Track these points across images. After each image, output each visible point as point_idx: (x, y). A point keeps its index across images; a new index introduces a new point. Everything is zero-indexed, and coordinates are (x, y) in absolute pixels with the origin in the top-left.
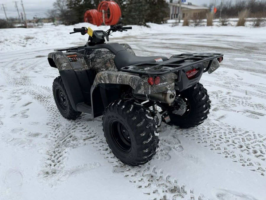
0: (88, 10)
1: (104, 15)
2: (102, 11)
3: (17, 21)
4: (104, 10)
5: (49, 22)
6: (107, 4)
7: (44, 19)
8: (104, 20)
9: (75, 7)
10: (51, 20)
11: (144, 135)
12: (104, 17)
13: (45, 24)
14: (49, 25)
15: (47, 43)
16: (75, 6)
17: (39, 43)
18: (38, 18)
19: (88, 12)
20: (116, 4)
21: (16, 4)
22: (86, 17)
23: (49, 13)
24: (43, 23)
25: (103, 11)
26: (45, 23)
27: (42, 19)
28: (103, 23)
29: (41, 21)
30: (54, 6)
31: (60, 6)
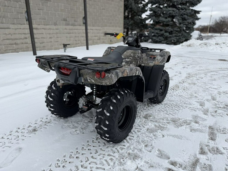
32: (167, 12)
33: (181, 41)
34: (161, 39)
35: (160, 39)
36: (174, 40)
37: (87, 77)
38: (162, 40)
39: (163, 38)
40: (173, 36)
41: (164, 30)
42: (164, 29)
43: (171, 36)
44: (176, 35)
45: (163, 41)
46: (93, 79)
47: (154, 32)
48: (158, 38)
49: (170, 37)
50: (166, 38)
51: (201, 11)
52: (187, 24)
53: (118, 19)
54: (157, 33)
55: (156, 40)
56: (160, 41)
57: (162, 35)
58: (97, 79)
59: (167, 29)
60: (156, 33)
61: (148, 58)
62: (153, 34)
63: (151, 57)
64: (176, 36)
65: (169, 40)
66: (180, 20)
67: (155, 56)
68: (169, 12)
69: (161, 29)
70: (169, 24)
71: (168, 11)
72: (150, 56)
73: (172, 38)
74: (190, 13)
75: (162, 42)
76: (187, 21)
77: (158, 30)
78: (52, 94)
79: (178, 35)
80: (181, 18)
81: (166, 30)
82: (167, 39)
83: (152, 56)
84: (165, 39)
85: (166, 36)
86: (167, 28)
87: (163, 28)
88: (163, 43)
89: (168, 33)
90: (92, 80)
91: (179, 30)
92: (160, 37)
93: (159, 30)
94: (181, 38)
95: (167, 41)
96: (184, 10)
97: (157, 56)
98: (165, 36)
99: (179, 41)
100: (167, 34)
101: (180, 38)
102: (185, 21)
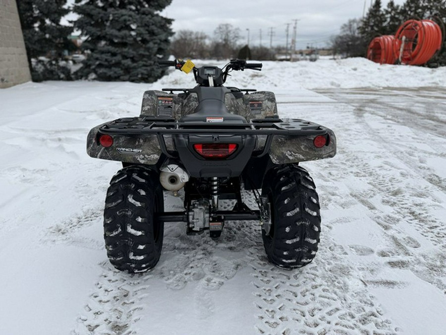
0: (379, 36)
1: (403, 45)
2: (401, 38)
3: (284, 51)
4: (406, 36)
5: (329, 55)
6: (416, 25)
7: (323, 49)
8: (401, 55)
9: (372, 31)
10: (331, 52)
11: (108, 222)
12: (402, 50)
13: (321, 57)
14: (327, 59)
15: (276, 86)
16: (372, 29)
17: (267, 83)
18: (313, 48)
19: (377, 39)
20: (435, 26)
21: (288, 27)
22: (371, 48)
23: (332, 41)
24: (317, 56)
25: (404, 38)
26: (321, 55)
27: (320, 50)
28: (398, 59)
29: (316, 53)
30: (342, 30)
31: (352, 29)
32: (119, 18)
33: (156, 74)
34: (118, 72)
35: (115, 73)
36: (142, 74)
37: (285, 152)
38: (120, 73)
39: (122, 69)
40: (140, 65)
41: (120, 53)
42: (119, 51)
43: (135, 66)
44: (145, 63)
45: (123, 75)
46: (299, 154)
47: (100, 58)
48: (111, 71)
49: (135, 68)
50: (127, 70)
51: (173, 20)
52: (159, 41)
53: (8, 27)
54: (106, 60)
55: (108, 75)
56: (116, 75)
57: (118, 64)
58: (307, 150)
59: (125, 52)
60: (104, 60)
61: (248, 106)
62: (97, 63)
63: (252, 105)
64: (144, 65)
65: (133, 73)
66: (146, 34)
67: (258, 101)
68: (124, 18)
69: (113, 51)
70: (127, 41)
71: (120, 15)
72: (250, 103)
73: (139, 70)
74: (160, 22)
75: (122, 77)
76: (159, 36)
77: (107, 54)
78: (140, 219)
79: (148, 64)
80: (147, 30)
81: (123, 54)
82: (129, 73)
83: (253, 102)
84: (124, 72)
85: (126, 65)
86: (126, 50)
87: (117, 51)
88: (124, 81)
89: (129, 60)
90: (297, 154)
91: (147, 53)
92: (115, 67)
93: (109, 54)
94: (155, 69)
95: (131, 77)
96: (150, 16)
97: (262, 101)
98: (124, 65)
99: (153, 75)
100: (128, 62)
101: (153, 70)
102: (155, 37)
